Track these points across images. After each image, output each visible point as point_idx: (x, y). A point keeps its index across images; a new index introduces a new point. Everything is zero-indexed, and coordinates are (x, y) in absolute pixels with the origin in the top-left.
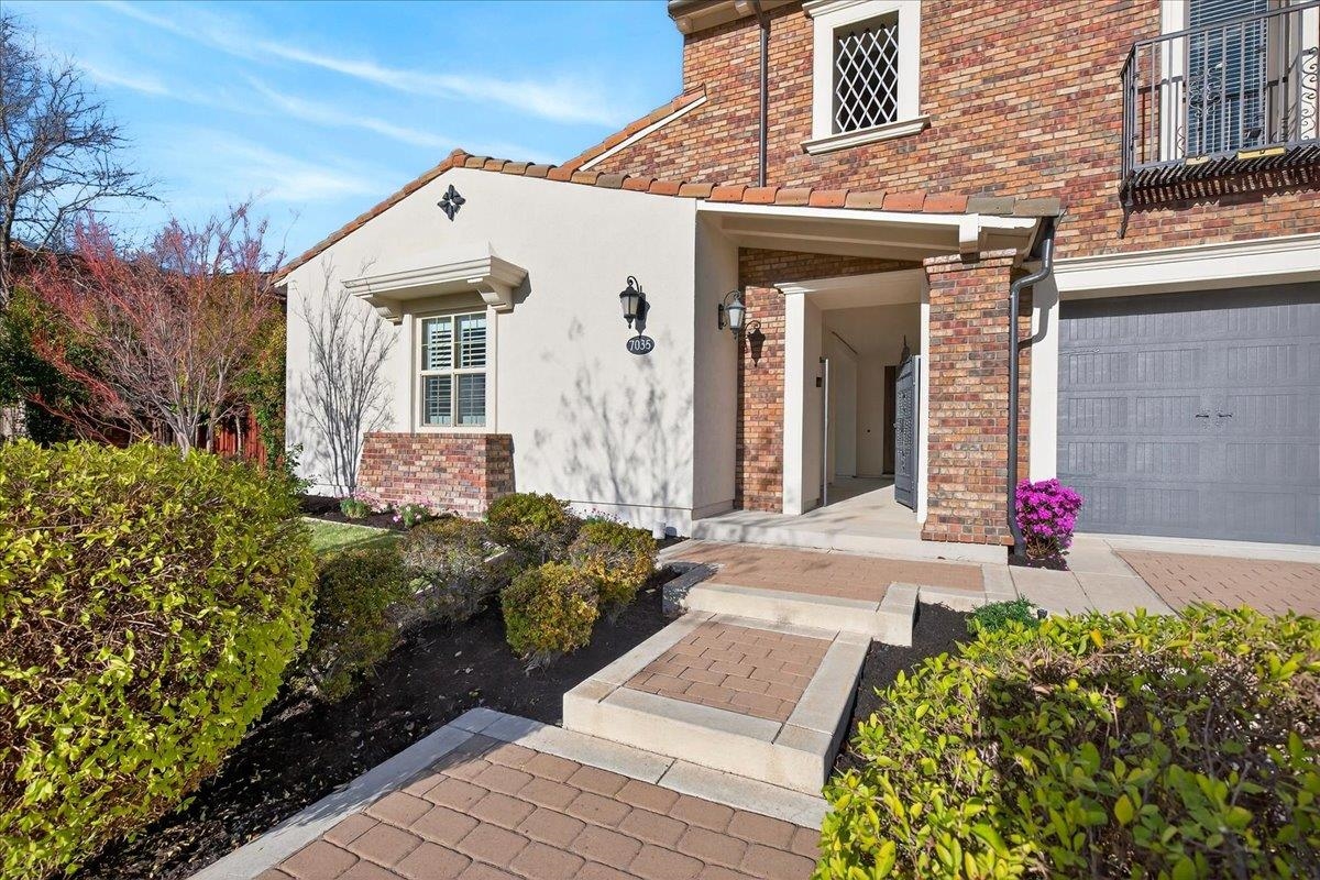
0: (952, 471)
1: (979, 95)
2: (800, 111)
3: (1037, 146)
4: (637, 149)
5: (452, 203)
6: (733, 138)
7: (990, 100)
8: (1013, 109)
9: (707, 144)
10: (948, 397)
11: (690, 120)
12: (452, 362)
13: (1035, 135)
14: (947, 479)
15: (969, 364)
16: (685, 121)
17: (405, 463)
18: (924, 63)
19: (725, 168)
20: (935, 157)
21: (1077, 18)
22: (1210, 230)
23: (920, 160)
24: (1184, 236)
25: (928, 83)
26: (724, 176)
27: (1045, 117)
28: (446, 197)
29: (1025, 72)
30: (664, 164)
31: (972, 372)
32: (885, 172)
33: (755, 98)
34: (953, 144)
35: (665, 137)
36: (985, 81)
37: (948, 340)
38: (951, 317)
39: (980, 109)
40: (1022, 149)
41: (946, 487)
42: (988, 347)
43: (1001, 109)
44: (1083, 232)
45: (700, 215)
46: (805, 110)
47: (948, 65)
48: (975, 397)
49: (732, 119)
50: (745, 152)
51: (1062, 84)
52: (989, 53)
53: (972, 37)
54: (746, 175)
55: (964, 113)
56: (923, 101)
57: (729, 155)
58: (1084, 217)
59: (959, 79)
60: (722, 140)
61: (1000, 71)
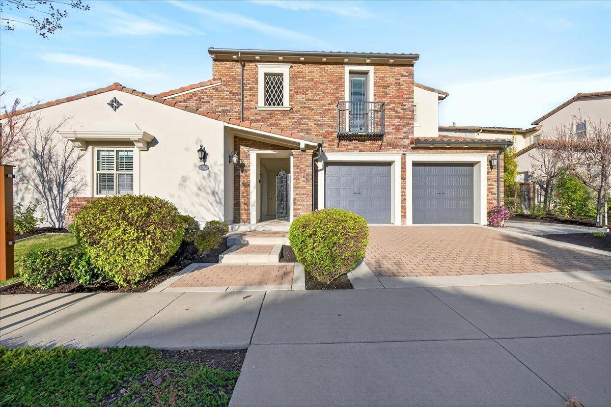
0: (299, 207)
1: (305, 104)
2: (254, 96)
3: (319, 121)
4: (194, 94)
5: (115, 104)
6: (231, 99)
7: (307, 106)
8: (313, 109)
9: (222, 99)
10: (298, 188)
11: (216, 89)
12: (115, 168)
13: (318, 118)
14: (299, 209)
15: (303, 179)
16: (213, 89)
18: (291, 90)
19: (228, 108)
20: (294, 118)
21: (327, 89)
22: (355, 148)
23: (290, 118)
24: (350, 149)
25: (291, 96)
27: (320, 113)
28: (112, 101)
29: (316, 100)
30: (205, 102)
31: (304, 181)
32: (280, 120)
33: (239, 87)
34: (298, 116)
35: (206, 93)
36: (306, 100)
37: (298, 172)
38: (299, 166)
39: (305, 107)
40: (315, 121)
41: (298, 211)
42: (307, 175)
43: (310, 108)
44: (329, 145)
45: (225, 127)
46: (255, 95)
47: (297, 93)
48: (304, 188)
49: (231, 92)
50: (236, 104)
51: (324, 105)
52: (307, 92)
53: (303, 87)
54: (236, 112)
55: (301, 107)
56: (290, 101)
57: (230, 104)
58: (330, 141)
59: (299, 98)
60: (227, 99)
61: (310, 98)
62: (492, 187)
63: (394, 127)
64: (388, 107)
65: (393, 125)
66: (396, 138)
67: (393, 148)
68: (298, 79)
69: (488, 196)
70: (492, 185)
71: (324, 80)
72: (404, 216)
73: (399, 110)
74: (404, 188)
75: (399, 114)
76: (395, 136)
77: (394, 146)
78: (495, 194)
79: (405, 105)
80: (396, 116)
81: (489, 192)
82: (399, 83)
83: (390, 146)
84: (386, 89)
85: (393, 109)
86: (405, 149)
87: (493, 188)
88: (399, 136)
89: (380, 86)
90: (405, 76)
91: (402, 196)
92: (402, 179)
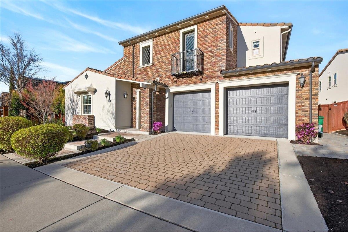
3: (166, 68)
4: (118, 66)
5: (87, 76)
6: (130, 65)
7: (161, 61)
8: (164, 62)
10: (143, 109)
11: (124, 61)
12: (87, 103)
13: (166, 67)
17: (78, 120)
18: (153, 54)
19: (129, 70)
20: (154, 69)
21: (171, 48)
22: (186, 83)
23: (153, 70)
24: (183, 83)
25: (153, 57)
26: (129, 71)
27: (167, 64)
29: (165, 56)
30: (121, 69)
32: (149, 72)
33: (133, 58)
34: (156, 68)
35: (121, 64)
36: (160, 57)
37: (143, 101)
40: (165, 69)
41: (143, 123)
43: (162, 62)
46: (139, 61)
47: (156, 54)
49: (130, 61)
51: (169, 58)
52: (161, 53)
53: (159, 50)
55: (158, 62)
56: (153, 60)
57: (130, 68)
58: (172, 80)
59: (157, 57)
60: (128, 65)
61: (162, 56)
62: (303, 104)
63: (211, 64)
64: (207, 50)
65: (210, 63)
66: (212, 72)
67: (210, 79)
68: (157, 46)
69: (297, 113)
70: (303, 102)
71: (169, 43)
72: (217, 128)
73: (214, 51)
74: (217, 107)
75: (215, 54)
76: (211, 71)
77: (211, 77)
78: (307, 111)
79: (219, 46)
80: (212, 56)
81: (299, 110)
82: (215, 31)
83: (208, 78)
84: (206, 38)
85: (211, 51)
86: (218, 79)
87: (303, 106)
88: (215, 70)
89: (202, 37)
90: (220, 24)
91: (216, 113)
92: (216, 101)
